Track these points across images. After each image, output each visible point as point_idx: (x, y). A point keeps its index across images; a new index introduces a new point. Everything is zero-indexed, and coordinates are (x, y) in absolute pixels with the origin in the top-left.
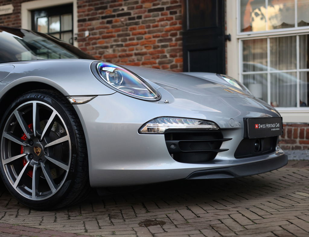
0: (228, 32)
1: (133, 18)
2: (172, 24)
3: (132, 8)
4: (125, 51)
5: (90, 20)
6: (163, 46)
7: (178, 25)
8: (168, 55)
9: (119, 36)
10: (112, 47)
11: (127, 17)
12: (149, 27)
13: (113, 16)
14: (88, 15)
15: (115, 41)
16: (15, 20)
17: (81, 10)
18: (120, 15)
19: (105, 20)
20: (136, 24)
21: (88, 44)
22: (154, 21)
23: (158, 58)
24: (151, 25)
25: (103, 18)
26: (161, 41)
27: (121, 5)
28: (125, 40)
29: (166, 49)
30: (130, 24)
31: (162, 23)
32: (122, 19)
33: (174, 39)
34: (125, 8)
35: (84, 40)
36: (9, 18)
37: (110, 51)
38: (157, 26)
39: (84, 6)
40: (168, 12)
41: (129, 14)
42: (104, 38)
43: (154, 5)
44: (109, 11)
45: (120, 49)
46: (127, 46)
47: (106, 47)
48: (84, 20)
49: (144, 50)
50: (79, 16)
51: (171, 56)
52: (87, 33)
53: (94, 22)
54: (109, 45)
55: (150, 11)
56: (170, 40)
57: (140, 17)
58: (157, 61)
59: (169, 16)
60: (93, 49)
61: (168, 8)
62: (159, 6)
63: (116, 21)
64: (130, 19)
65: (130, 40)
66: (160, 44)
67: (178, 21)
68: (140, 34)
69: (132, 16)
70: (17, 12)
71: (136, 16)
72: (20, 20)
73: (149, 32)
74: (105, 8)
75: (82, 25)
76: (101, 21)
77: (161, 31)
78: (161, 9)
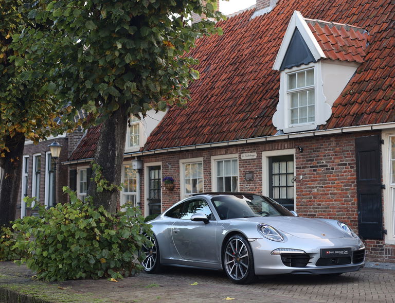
0: (384, 183)
1: (329, 169)
2: (352, 175)
3: (328, 162)
4: (324, 191)
5: (303, 168)
6: (347, 190)
7: (355, 176)
8: (350, 196)
9: (321, 180)
10: (316, 188)
11: (325, 168)
12: (338, 176)
13: (317, 167)
14: (302, 164)
15: (318, 183)
16: (258, 164)
17: (298, 160)
18: (321, 166)
19: (313, 169)
20: (331, 173)
21: (302, 185)
22: (341, 172)
23: (344, 197)
24: (340, 174)
25: (311, 167)
26: (345, 186)
27: (322, 159)
28: (324, 184)
29: (348, 192)
30: (327, 173)
31: (346, 173)
32: (323, 169)
33: (353, 185)
34: (324, 162)
35: (299, 181)
36: (254, 161)
37: (315, 190)
38: (343, 176)
39: (300, 158)
40: (349, 166)
41: (326, 166)
42: (312, 181)
43: (341, 161)
44: (314, 163)
45: (321, 189)
46: (326, 187)
47: (313, 188)
48: (300, 168)
49: (336, 191)
50: (297, 165)
51: (352, 197)
52: (301, 177)
53: (306, 170)
54: (315, 186)
55: (339, 165)
56: (351, 186)
57: (333, 169)
58: (344, 199)
59: (350, 169)
60: (305, 188)
61: (349, 164)
62: (344, 162)
63: (319, 170)
64: (327, 169)
65: (327, 183)
66: (345, 188)
67: (355, 173)
68: (333, 180)
69: (328, 167)
70: (259, 158)
71: (330, 167)
72: (261, 163)
73: (339, 179)
74: (312, 160)
75: (298, 171)
76: (310, 169)
77: (344, 179)
78: (345, 164)
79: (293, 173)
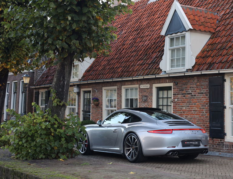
0: (225, 105)
2: (206, 100)
3: (193, 92)
4: (190, 109)
5: (177, 94)
6: (203, 108)
7: (208, 100)
8: (205, 112)
9: (188, 102)
11: (191, 95)
12: (198, 100)
13: (186, 94)
14: (177, 92)
15: (186, 104)
16: (150, 91)
17: (175, 90)
18: (188, 94)
19: (183, 95)
20: (194, 98)
21: (176, 104)
22: (200, 98)
23: (201, 113)
24: (199, 99)
25: (182, 94)
26: (202, 106)
27: (189, 90)
28: (190, 104)
29: (204, 109)
30: (192, 98)
31: (203, 99)
32: (189, 95)
33: (207, 106)
34: (190, 91)
35: (175, 102)
36: (148, 90)
37: (184, 108)
38: (201, 100)
39: (176, 88)
40: (205, 94)
41: (191, 94)
42: (182, 102)
43: (200, 91)
44: (184, 92)
45: (188, 107)
46: (190, 107)
47: (183, 107)
48: (175, 94)
49: (196, 109)
50: (173, 93)
51: (206, 113)
52: (176, 100)
53: (179, 95)
54: (184, 106)
55: (199, 93)
56: (206, 106)
57: (195, 96)
58: (201, 114)
59: (205, 96)
60: (178, 106)
61: (205, 93)
62: (202, 92)
63: (187, 96)
65: (192, 104)
66: (202, 107)
67: (208, 99)
68: (195, 102)
69: (192, 94)
70: (151, 88)
71: (194, 95)
72: (152, 91)
73: (198, 102)
74: (183, 90)
75: (174, 96)
76: (181, 95)
77: (202, 102)
78: (203, 93)
79: (171, 98)
